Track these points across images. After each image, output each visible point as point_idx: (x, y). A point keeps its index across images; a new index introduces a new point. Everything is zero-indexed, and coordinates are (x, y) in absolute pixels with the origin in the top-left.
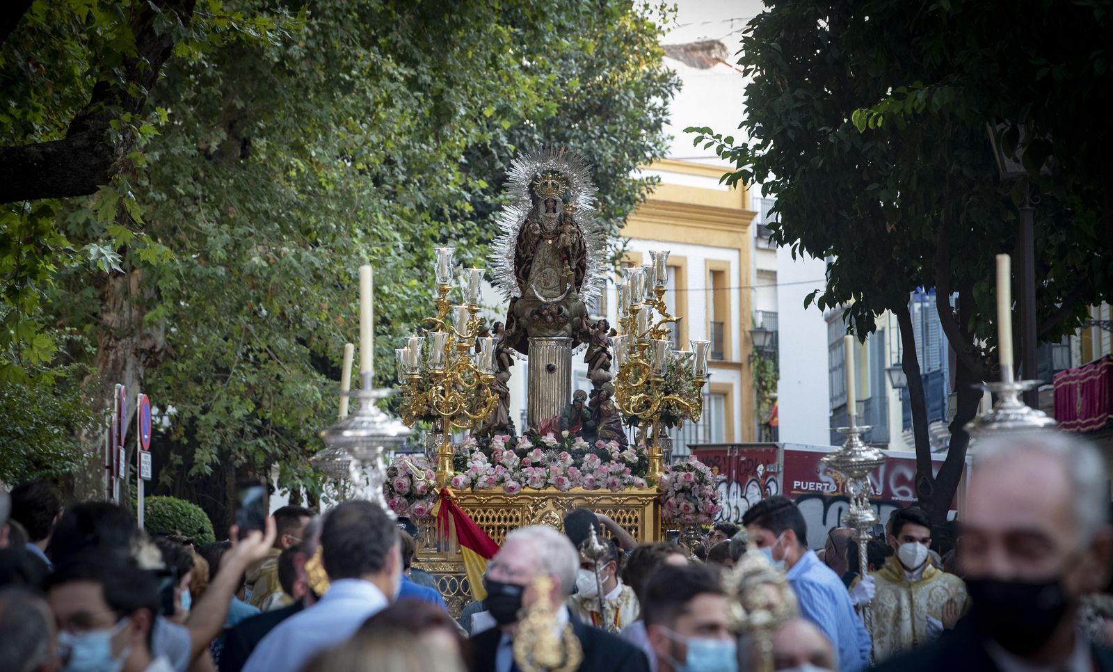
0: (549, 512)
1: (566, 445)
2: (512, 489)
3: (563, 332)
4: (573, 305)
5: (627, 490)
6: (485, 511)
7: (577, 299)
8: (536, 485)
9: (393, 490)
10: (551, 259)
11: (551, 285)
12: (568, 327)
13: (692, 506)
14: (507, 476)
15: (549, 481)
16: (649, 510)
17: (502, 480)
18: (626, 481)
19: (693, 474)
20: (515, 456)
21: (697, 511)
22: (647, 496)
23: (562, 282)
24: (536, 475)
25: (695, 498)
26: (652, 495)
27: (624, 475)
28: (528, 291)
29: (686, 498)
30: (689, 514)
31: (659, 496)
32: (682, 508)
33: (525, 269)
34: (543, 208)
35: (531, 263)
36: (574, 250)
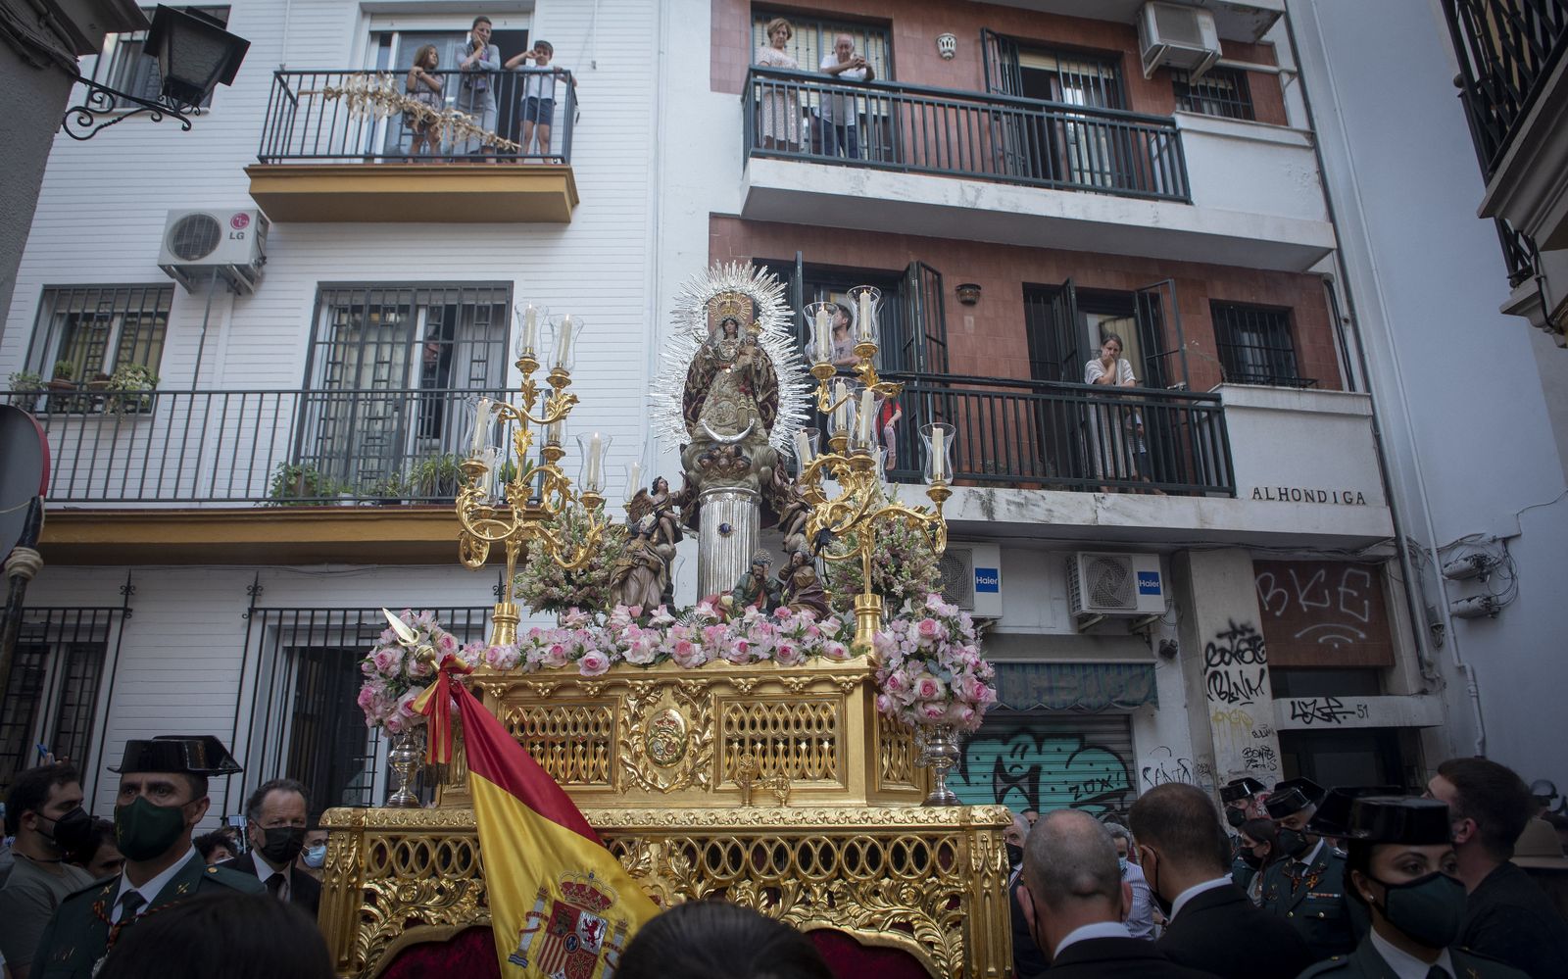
0: (666, 711)
2: (593, 664)
5: (811, 665)
6: (549, 713)
8: (638, 659)
11: (728, 421)
13: (938, 683)
14: (589, 644)
15: (663, 649)
16: (856, 702)
17: (579, 654)
18: (808, 647)
19: (937, 623)
21: (950, 693)
22: (848, 672)
24: (643, 641)
25: (945, 668)
26: (857, 671)
27: (806, 637)
29: (928, 670)
30: (934, 702)
31: (873, 672)
32: (918, 688)
33: (696, 408)
34: (720, 334)
35: (702, 400)
36: (759, 380)
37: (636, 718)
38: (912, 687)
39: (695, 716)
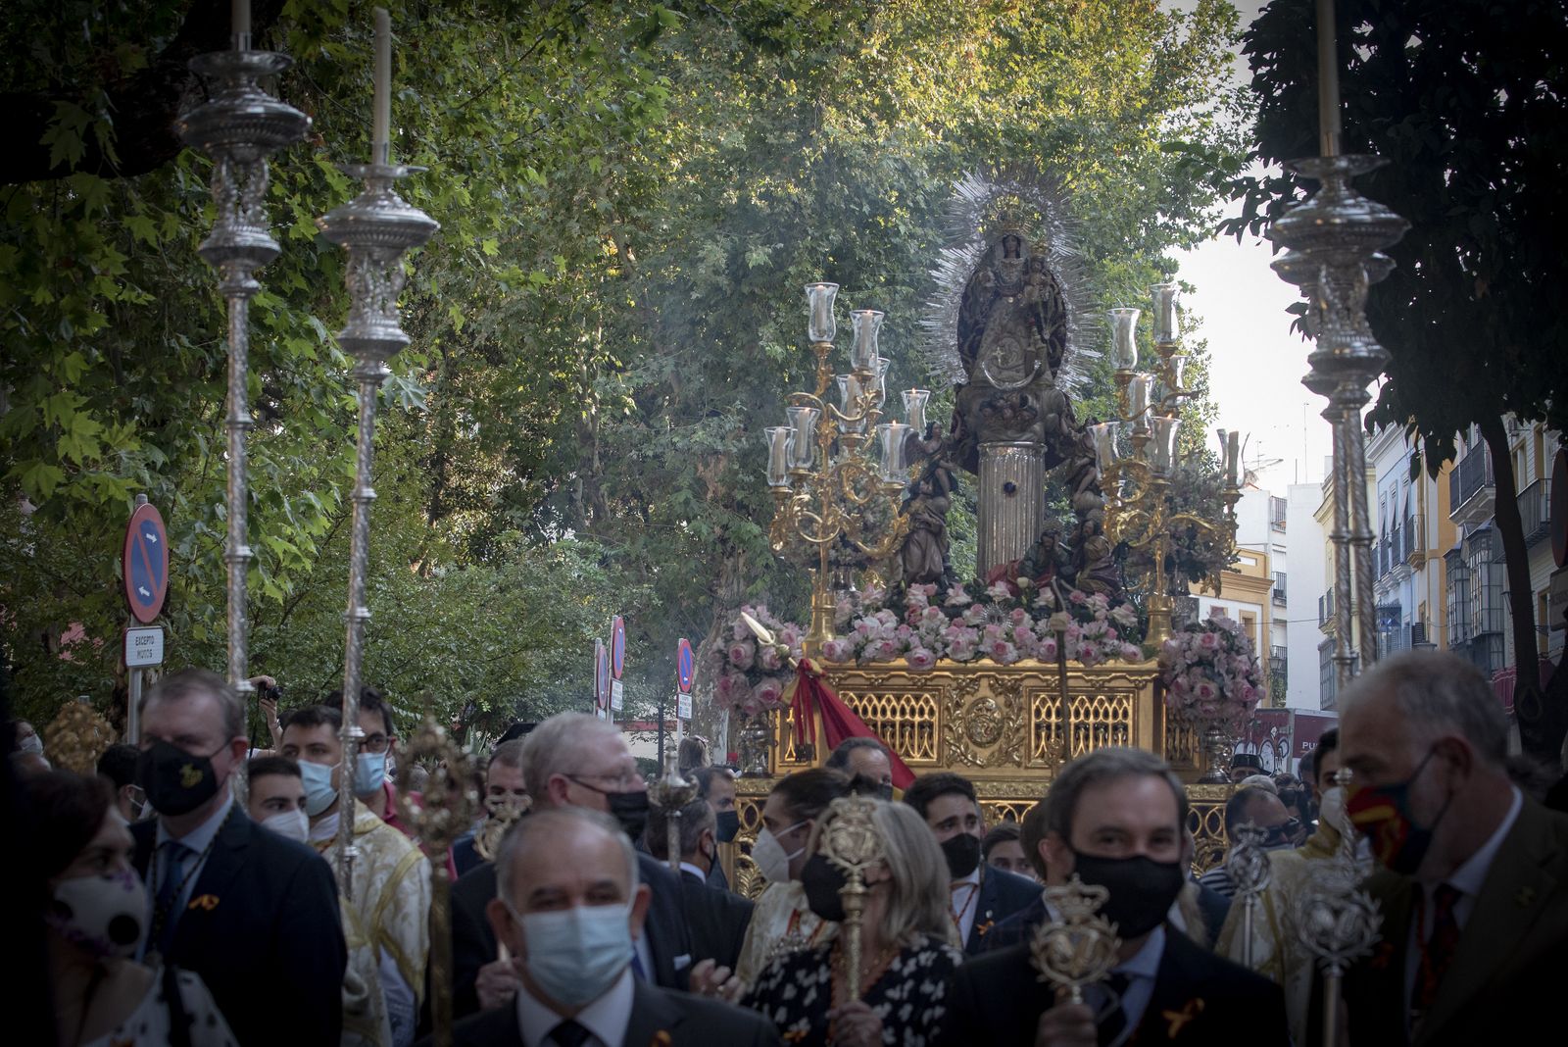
0: (984, 700)
1: (1024, 600)
2: (921, 660)
3: (1028, 435)
4: (1045, 394)
5: (1111, 663)
6: (880, 699)
7: (1051, 386)
8: (959, 656)
9: (727, 662)
10: (1011, 325)
11: (1011, 363)
12: (1037, 427)
13: (1213, 687)
14: (915, 641)
15: (982, 648)
16: (1147, 696)
17: (906, 649)
18: (1107, 650)
19: (1217, 636)
20: (941, 615)
21: (1223, 696)
22: (1141, 673)
23: (1028, 359)
24: (961, 639)
25: (1220, 675)
26: (1149, 672)
27: (1105, 640)
28: (977, 373)
29: (1206, 676)
30: (1210, 702)
31: (1162, 673)
32: (1197, 691)
33: (973, 342)
34: (1000, 252)
35: (981, 332)
36: (1046, 312)
37: (958, 705)
38: (1192, 689)
39: (1009, 705)
